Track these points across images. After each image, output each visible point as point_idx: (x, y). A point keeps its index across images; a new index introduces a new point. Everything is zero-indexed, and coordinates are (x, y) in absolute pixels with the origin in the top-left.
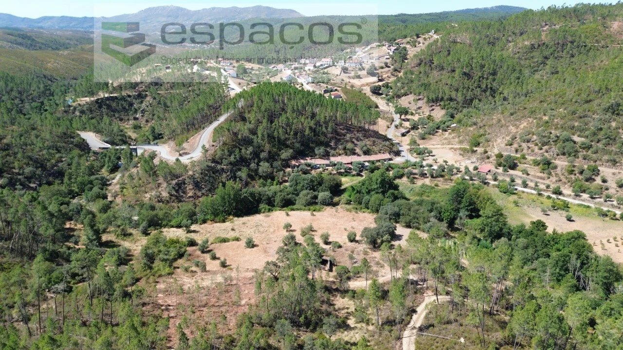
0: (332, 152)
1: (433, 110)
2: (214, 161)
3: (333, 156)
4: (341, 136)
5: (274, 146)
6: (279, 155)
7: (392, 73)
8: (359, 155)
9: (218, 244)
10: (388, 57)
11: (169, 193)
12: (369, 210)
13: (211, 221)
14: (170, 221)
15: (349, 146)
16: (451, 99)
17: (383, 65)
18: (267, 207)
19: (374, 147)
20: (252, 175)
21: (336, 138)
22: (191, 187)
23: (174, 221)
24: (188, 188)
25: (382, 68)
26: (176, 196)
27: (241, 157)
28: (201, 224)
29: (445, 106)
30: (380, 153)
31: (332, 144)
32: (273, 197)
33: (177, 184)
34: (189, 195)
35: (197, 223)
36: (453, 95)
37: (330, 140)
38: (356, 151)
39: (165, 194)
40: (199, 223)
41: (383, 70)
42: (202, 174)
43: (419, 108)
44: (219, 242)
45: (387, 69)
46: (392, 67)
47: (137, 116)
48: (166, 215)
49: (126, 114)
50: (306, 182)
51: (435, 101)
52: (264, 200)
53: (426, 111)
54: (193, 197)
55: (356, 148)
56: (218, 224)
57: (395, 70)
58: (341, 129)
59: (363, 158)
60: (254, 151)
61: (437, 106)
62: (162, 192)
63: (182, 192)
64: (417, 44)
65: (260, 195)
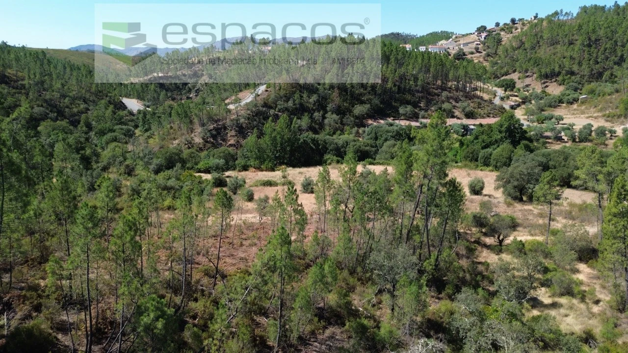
0: (422, 113)
1: (547, 86)
2: (265, 105)
3: (423, 117)
4: (433, 96)
5: (344, 101)
6: (351, 112)
7: (484, 58)
8: (458, 118)
9: (261, 188)
10: (479, 43)
11: (203, 139)
12: (491, 168)
13: (254, 168)
14: (196, 164)
15: (446, 106)
16: (572, 73)
17: (474, 51)
18: (335, 158)
19: (480, 110)
20: (315, 128)
21: (427, 98)
22: (233, 133)
23: (202, 163)
24: (229, 135)
25: (472, 53)
26: (212, 143)
27: (301, 104)
28: (240, 171)
29: (564, 80)
30: (489, 116)
31: (422, 105)
32: (343, 147)
33: (215, 129)
34: (230, 143)
35: (234, 169)
36: (575, 68)
37: (419, 100)
38: (456, 114)
39: (198, 140)
40: (238, 169)
41: (473, 56)
42: (249, 119)
43: (527, 86)
44: (261, 185)
45: (478, 54)
46: (484, 52)
47: (191, 96)
48: (193, 155)
49: (179, 93)
50: (389, 134)
51: (548, 77)
52: (331, 150)
53: (538, 88)
54: (235, 146)
55: (454, 110)
56: (264, 173)
57: (488, 55)
58: (433, 88)
59: (466, 121)
60: (318, 100)
61: (552, 82)
62: (195, 138)
63: (221, 140)
64: (513, 30)
65: (326, 143)
